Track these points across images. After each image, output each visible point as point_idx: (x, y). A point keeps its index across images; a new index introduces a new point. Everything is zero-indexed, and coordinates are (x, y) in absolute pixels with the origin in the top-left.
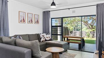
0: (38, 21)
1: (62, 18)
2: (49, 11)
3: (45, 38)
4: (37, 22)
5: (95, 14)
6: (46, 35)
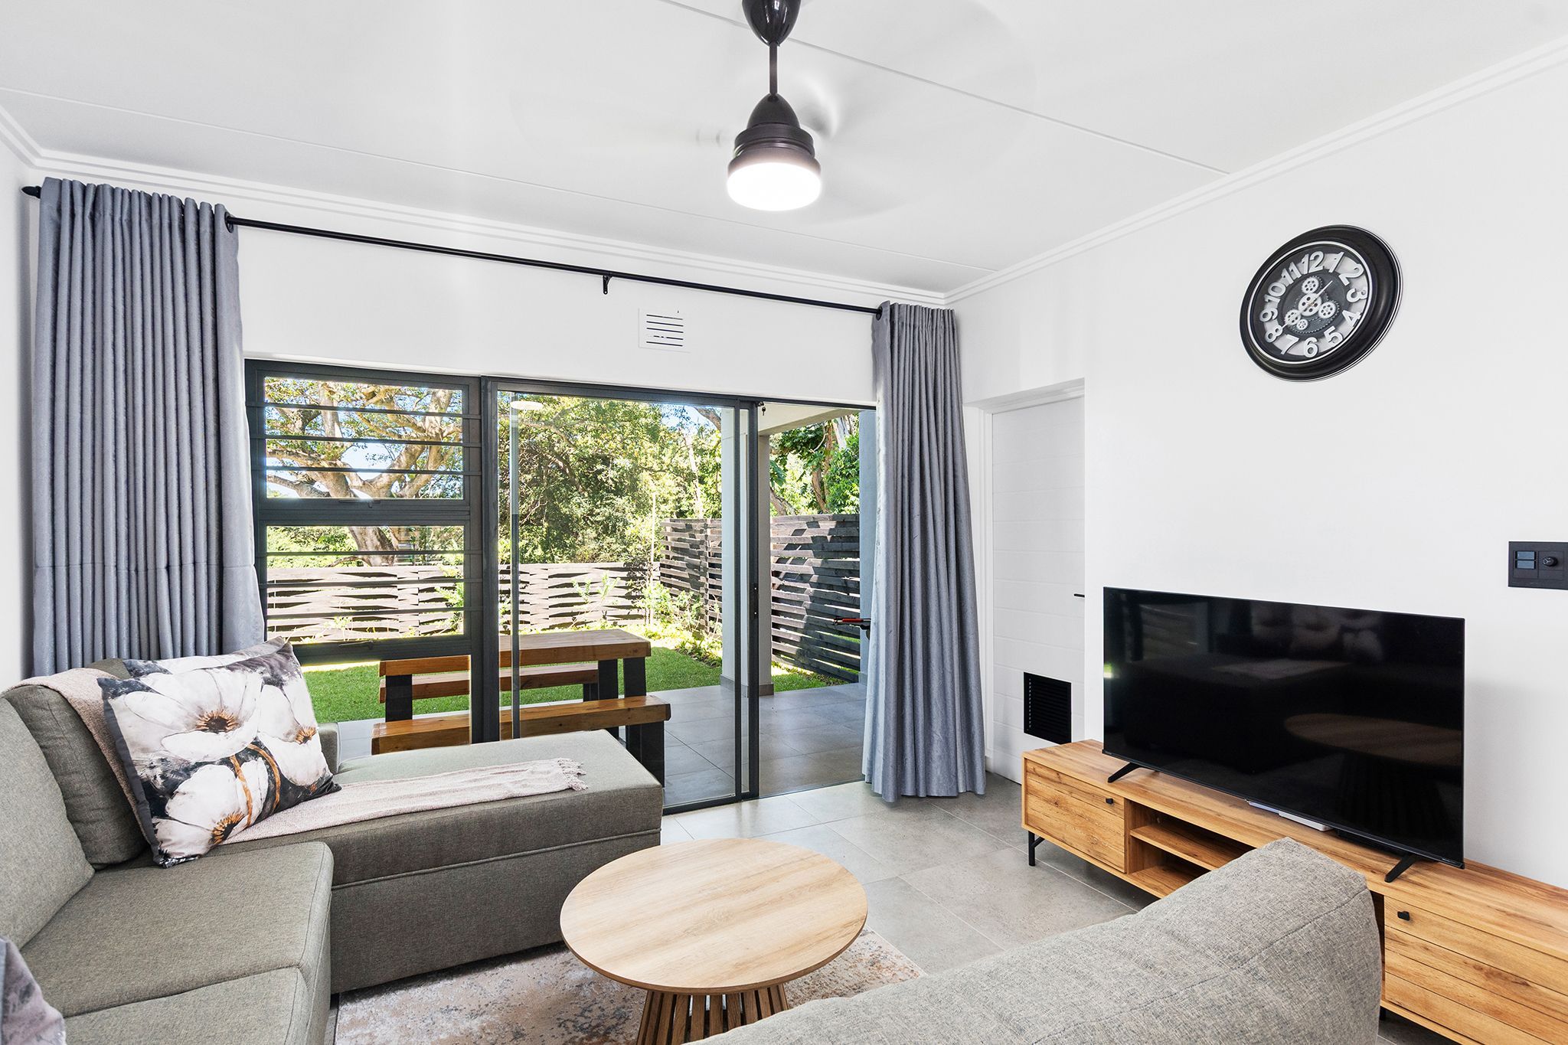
1: (478, 389)
2: (231, 220)
6: (268, 682)
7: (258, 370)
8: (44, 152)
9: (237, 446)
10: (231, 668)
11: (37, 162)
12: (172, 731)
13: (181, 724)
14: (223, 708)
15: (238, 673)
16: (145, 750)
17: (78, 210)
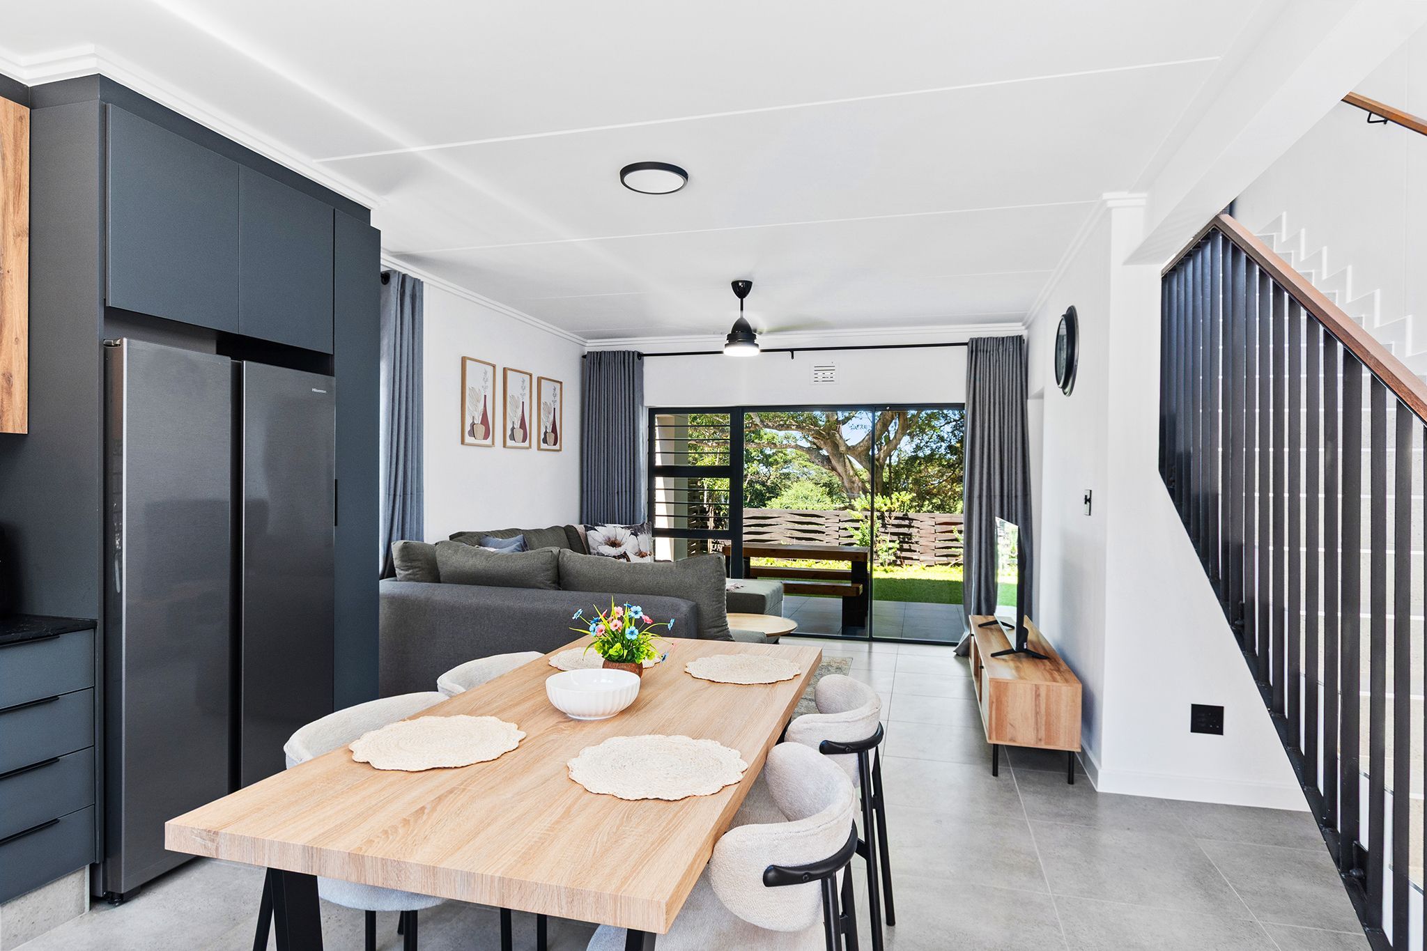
0: (554, 430)
1: (737, 413)
2: (641, 356)
3: (624, 555)
4: (553, 436)
5: (960, 396)
6: (632, 534)
7: (653, 412)
8: (589, 341)
9: (639, 446)
10: (622, 528)
11: (587, 345)
12: (601, 544)
13: (603, 542)
14: (616, 539)
15: (624, 529)
16: (594, 549)
17: (595, 362)
